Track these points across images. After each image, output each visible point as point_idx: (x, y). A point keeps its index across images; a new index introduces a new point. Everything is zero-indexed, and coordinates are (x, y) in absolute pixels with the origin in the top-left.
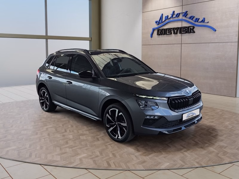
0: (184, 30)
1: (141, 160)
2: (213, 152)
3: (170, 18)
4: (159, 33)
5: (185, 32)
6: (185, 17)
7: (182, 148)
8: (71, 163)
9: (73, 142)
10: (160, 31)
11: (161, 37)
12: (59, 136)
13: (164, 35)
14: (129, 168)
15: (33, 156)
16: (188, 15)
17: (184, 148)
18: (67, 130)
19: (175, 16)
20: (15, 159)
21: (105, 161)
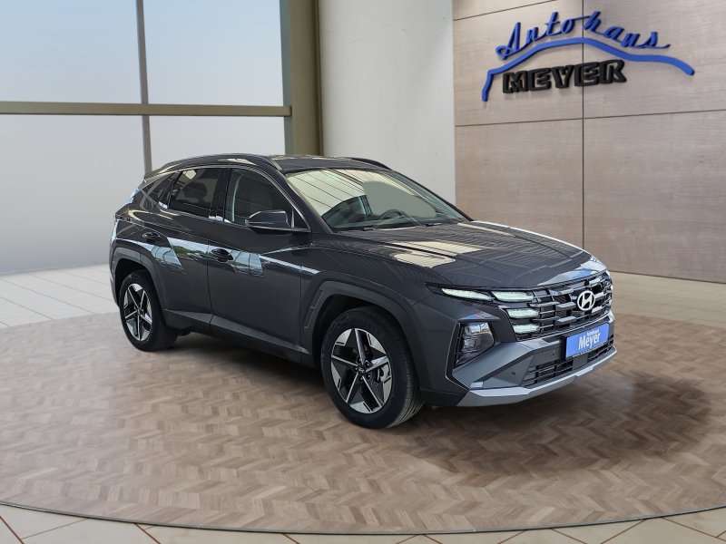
0: (591, 72)
1: (463, 499)
2: (697, 466)
3: (545, 35)
4: (510, 86)
5: (593, 81)
6: (594, 30)
7: (594, 456)
8: (235, 516)
9: (240, 447)
10: (511, 79)
11: (517, 97)
12: (193, 428)
13: (525, 93)
14: (425, 527)
15: (113, 497)
16: (601, 25)
17: (603, 456)
18: (220, 409)
19: (560, 28)
20: (53, 509)
21: (347, 508)
